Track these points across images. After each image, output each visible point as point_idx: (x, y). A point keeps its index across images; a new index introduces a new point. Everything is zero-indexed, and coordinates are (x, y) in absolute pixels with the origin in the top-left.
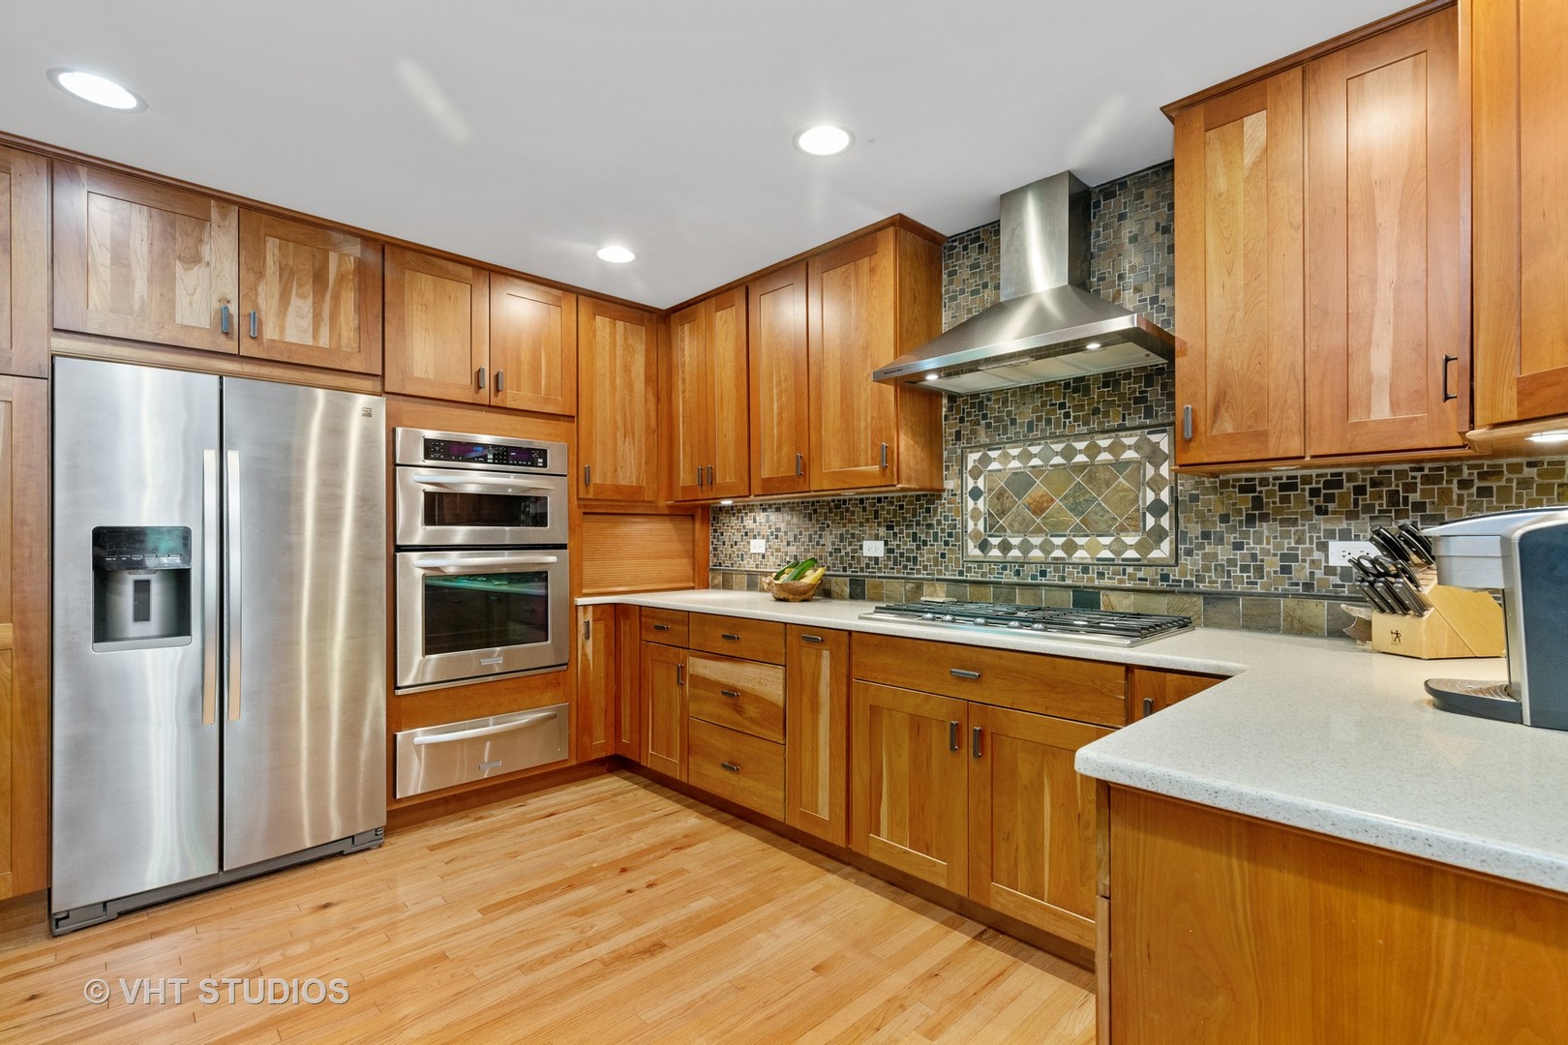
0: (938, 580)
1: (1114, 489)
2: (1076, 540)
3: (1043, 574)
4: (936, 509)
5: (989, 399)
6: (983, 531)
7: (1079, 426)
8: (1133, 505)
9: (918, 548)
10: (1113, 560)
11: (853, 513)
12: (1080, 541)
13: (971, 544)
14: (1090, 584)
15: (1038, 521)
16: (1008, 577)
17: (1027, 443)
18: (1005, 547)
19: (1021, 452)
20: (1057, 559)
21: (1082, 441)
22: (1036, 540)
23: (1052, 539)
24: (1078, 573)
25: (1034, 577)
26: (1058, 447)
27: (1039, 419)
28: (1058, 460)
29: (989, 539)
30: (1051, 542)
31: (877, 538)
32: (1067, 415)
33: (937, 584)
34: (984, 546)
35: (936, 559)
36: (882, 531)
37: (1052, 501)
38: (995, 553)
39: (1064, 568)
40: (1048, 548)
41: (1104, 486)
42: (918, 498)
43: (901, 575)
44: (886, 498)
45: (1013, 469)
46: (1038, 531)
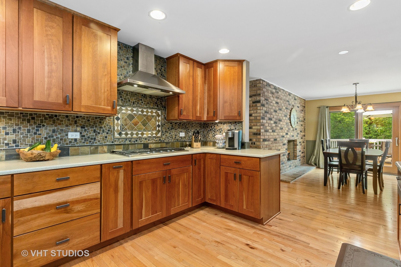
0: (105, 145)
1: (152, 121)
2: (144, 132)
3: (137, 141)
4: (103, 123)
5: (122, 93)
6: (120, 130)
7: (145, 106)
8: (155, 125)
9: (96, 135)
10: (151, 137)
11: (62, 121)
12: (145, 132)
13: (116, 134)
14: (147, 142)
15: (135, 127)
16: (127, 142)
17: (133, 107)
18: (127, 134)
19: (131, 109)
20: (140, 137)
21: (145, 109)
22: (135, 132)
23: (138, 132)
24: (144, 140)
25: (134, 142)
26: (140, 110)
27: (136, 102)
28: (140, 113)
29: (122, 132)
30: (138, 133)
31: (76, 131)
32: (142, 102)
33: (104, 146)
34: (120, 134)
35: (103, 138)
36: (79, 129)
37: (139, 123)
38: (123, 136)
39: (141, 139)
40: (137, 134)
41: (150, 121)
42: (96, 118)
43: (88, 145)
44: (81, 116)
45: (129, 113)
46: (135, 130)
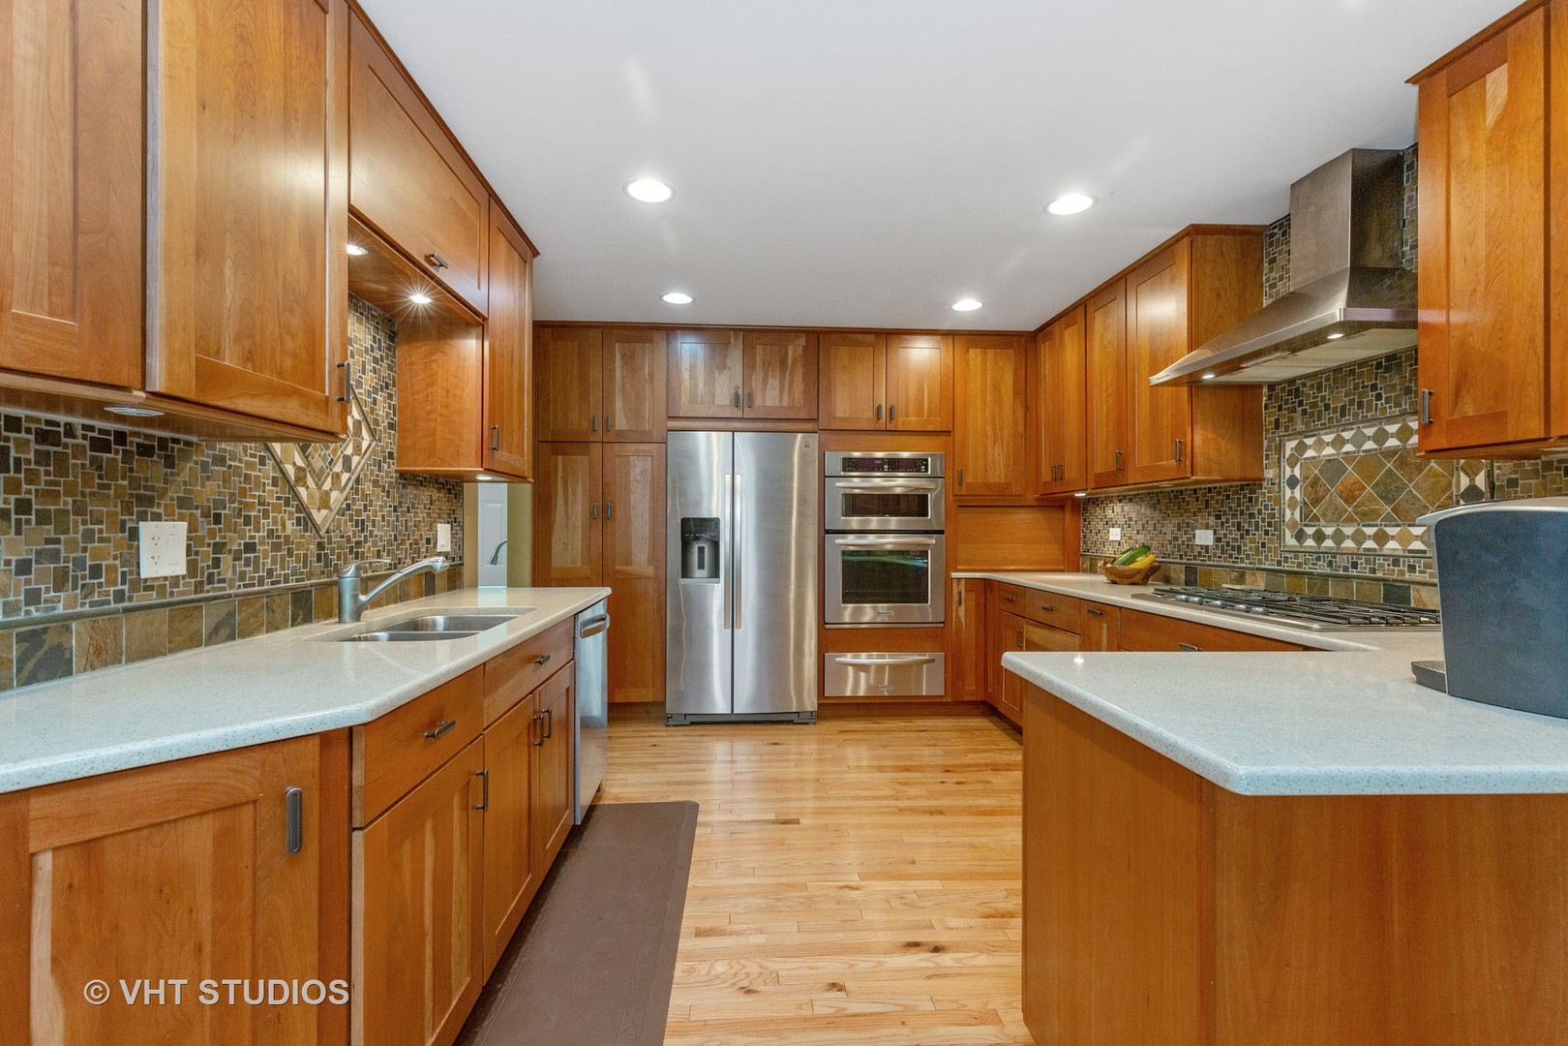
0: (1258, 569)
1: (1427, 475)
2: (1387, 529)
3: (1355, 565)
4: (1257, 499)
5: (1304, 385)
6: (1299, 521)
7: (1390, 407)
8: (1444, 491)
9: (1242, 537)
10: (1424, 552)
11: (1188, 503)
12: (1392, 531)
13: (1288, 534)
14: (1400, 578)
15: (1350, 509)
16: (1322, 568)
17: (1341, 429)
18: (1319, 537)
19: (1335, 438)
20: (1369, 550)
21: (1395, 423)
22: (1348, 530)
23: (1364, 529)
24: (1389, 565)
25: (1346, 569)
26: (1370, 431)
27: (1352, 402)
28: (1370, 445)
29: (1305, 528)
30: (1363, 532)
31: (1207, 527)
32: (1379, 397)
33: (1257, 572)
34: (1300, 536)
35: (1257, 548)
36: (1212, 520)
37: (1364, 488)
38: (1310, 543)
39: (1375, 559)
40: (1360, 538)
41: (1415, 472)
42: (1242, 488)
43: (1227, 564)
44: (1215, 488)
45: (1326, 456)
46: (1350, 520)
